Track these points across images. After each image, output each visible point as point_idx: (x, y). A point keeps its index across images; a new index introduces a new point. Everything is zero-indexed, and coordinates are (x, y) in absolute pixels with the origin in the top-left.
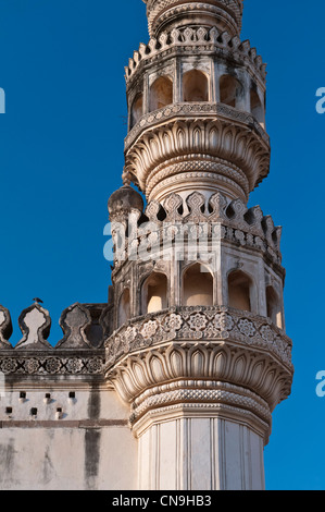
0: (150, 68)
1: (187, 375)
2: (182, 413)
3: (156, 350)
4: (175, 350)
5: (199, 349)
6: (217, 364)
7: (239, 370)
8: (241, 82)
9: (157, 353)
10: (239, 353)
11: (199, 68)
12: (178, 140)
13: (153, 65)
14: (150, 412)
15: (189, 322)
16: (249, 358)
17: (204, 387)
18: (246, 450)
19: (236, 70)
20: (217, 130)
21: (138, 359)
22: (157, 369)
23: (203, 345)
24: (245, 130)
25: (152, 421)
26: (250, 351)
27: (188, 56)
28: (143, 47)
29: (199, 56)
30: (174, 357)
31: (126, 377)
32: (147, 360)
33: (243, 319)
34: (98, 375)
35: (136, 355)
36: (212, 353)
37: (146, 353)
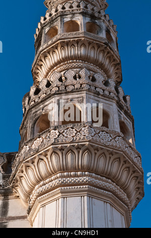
0: (46, 26)
1: (63, 169)
2: (60, 195)
3: (41, 154)
4: (54, 152)
5: (71, 150)
6: (85, 160)
7: (101, 164)
8: (100, 27)
9: (42, 157)
10: (100, 152)
11: (74, 19)
12: (62, 53)
13: (48, 24)
14: (38, 198)
15: (64, 134)
16: (108, 156)
17: (76, 176)
18: (109, 219)
19: (96, 21)
20: (85, 46)
21: (30, 164)
22: (43, 168)
23: (73, 146)
24: (102, 46)
25: (40, 205)
26: (108, 151)
27: (67, 15)
28: (42, 18)
29: (74, 14)
30: (54, 157)
31: (23, 181)
32: (36, 164)
33: (103, 131)
34: (8, 189)
35: (28, 162)
36: (81, 152)
37: (35, 158)
